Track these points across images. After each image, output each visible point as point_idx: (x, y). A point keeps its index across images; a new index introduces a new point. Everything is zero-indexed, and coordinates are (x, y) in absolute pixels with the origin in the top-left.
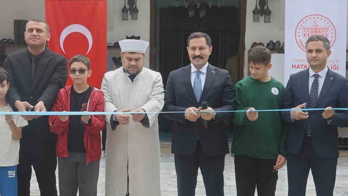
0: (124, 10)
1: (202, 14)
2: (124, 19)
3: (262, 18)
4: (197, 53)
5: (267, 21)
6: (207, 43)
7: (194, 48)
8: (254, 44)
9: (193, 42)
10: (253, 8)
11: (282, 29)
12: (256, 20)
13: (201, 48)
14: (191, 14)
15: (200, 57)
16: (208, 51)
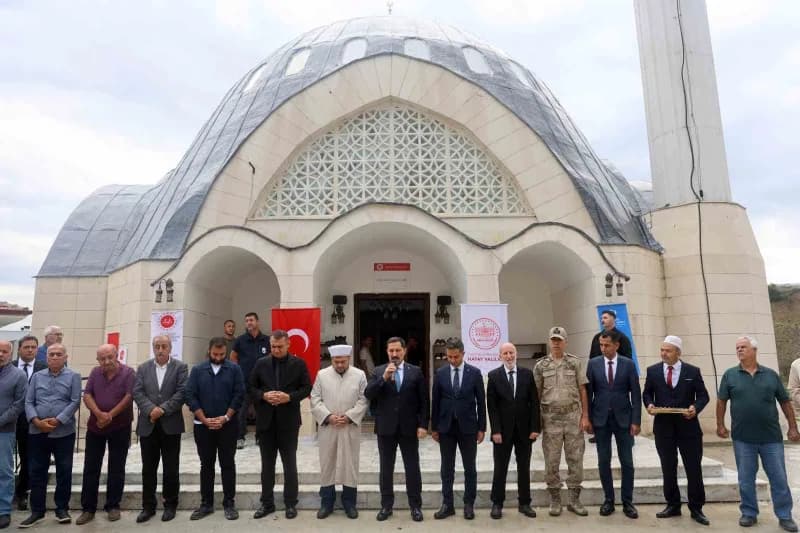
0: (334, 316)
1: (394, 316)
2: (334, 322)
3: (442, 321)
4: (395, 354)
5: (447, 323)
6: (402, 346)
7: (392, 351)
8: (438, 341)
9: (391, 346)
10: (435, 312)
11: (459, 328)
12: (438, 322)
13: (397, 351)
14: (386, 316)
15: (397, 358)
16: (403, 352)
